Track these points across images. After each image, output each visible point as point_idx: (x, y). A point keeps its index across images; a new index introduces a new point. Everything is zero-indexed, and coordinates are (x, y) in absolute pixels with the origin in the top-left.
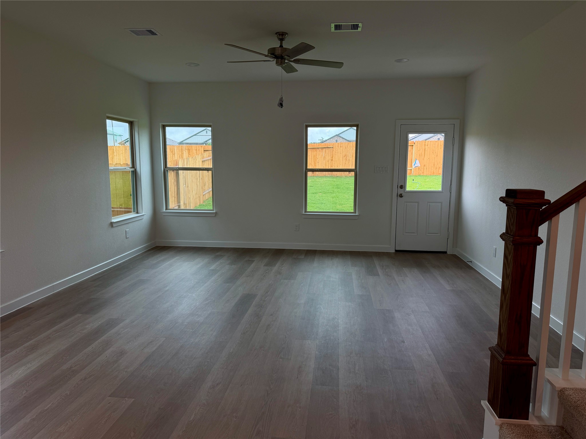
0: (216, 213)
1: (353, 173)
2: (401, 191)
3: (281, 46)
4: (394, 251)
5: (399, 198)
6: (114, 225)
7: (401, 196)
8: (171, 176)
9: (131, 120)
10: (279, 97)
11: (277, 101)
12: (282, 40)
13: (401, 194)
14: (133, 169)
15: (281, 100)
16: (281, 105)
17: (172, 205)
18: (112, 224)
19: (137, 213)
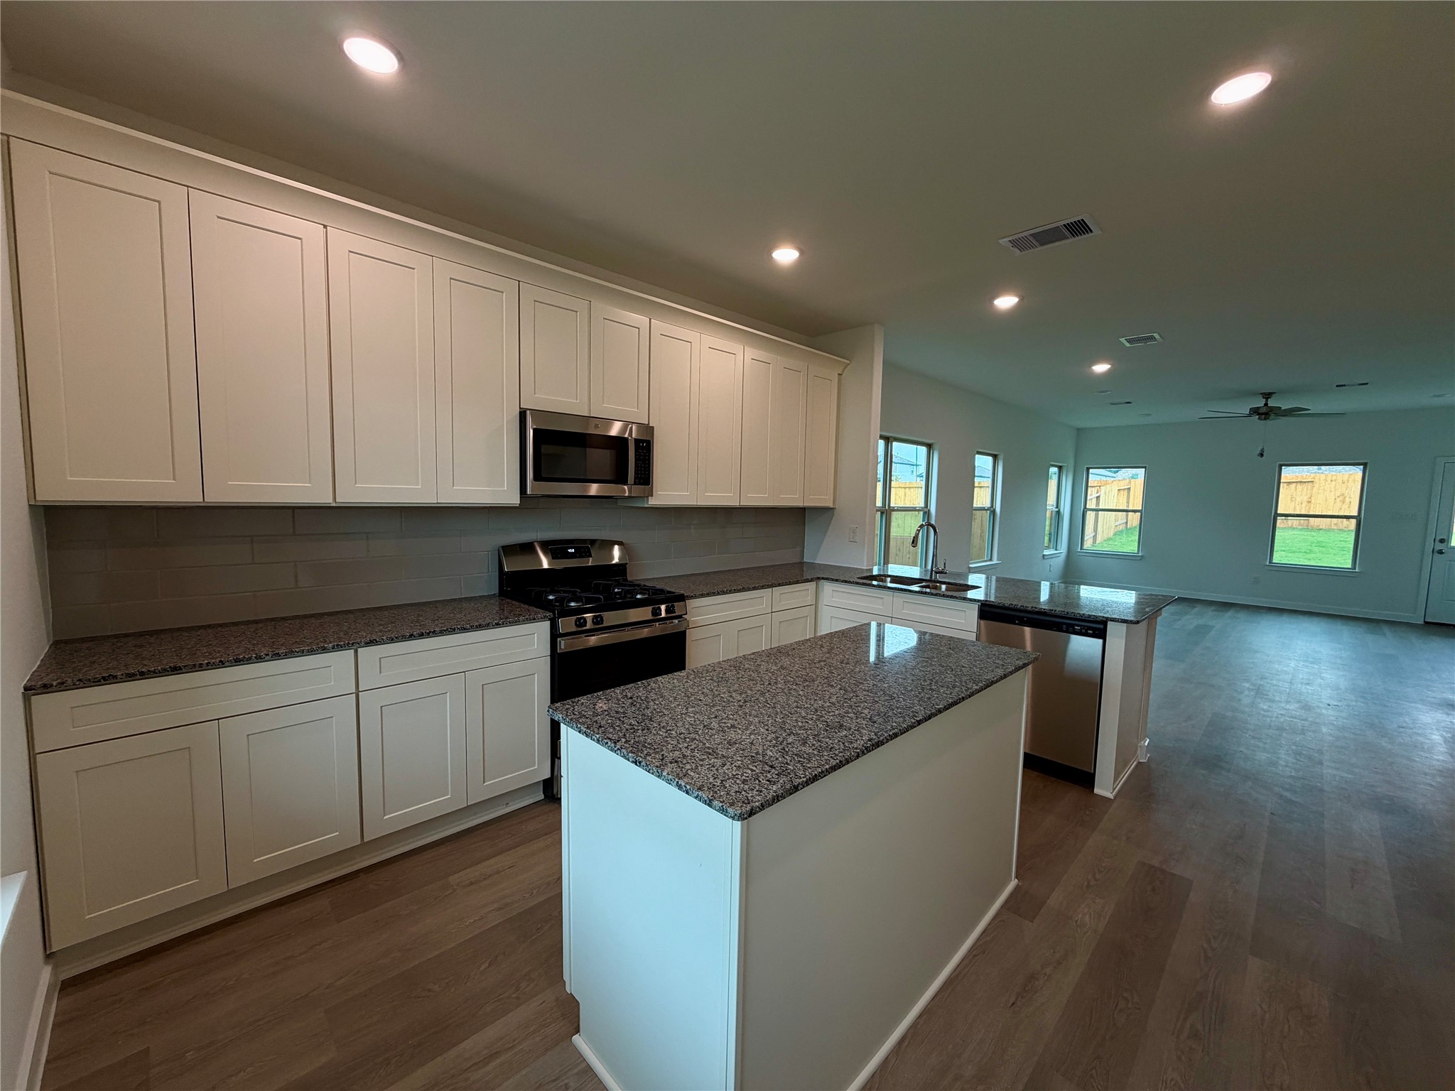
0: (1142, 556)
1: (1354, 521)
2: (1439, 546)
3: (1266, 404)
4: (1422, 622)
5: (1436, 555)
6: (1045, 557)
7: (1441, 552)
8: (1090, 516)
9: (1061, 464)
10: (1260, 448)
11: (1258, 452)
12: (1267, 399)
13: (1441, 550)
14: (1057, 510)
15: (1262, 450)
16: (1262, 455)
17: (1088, 544)
18: (1044, 555)
19: (1056, 550)
